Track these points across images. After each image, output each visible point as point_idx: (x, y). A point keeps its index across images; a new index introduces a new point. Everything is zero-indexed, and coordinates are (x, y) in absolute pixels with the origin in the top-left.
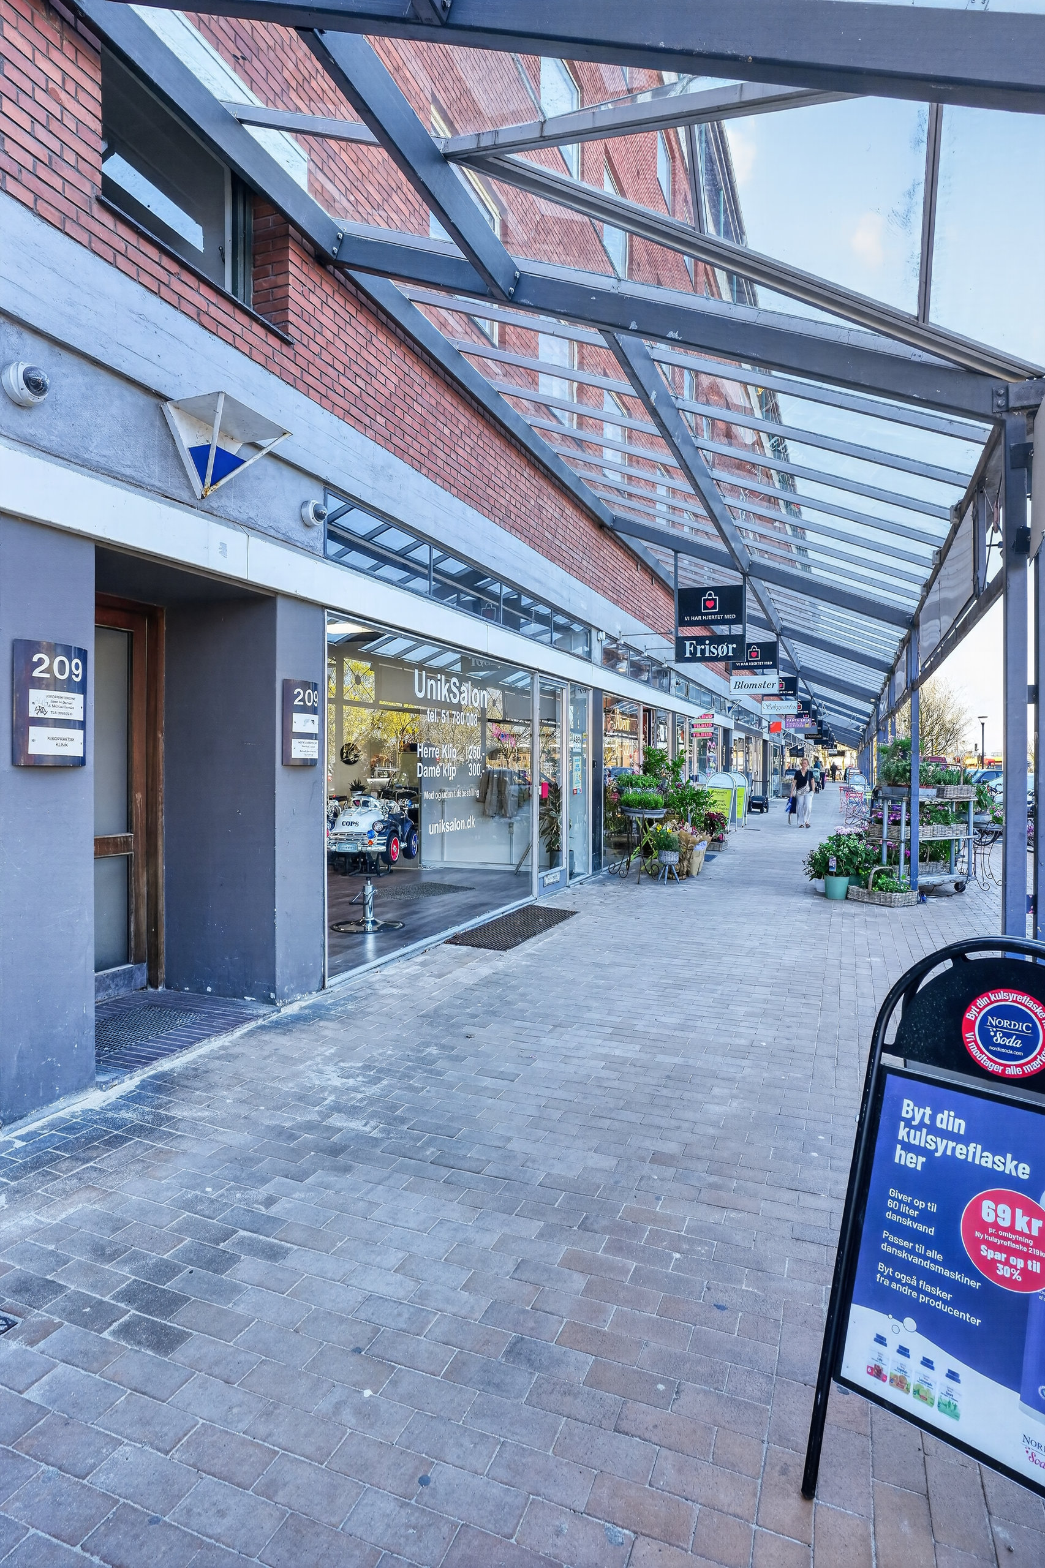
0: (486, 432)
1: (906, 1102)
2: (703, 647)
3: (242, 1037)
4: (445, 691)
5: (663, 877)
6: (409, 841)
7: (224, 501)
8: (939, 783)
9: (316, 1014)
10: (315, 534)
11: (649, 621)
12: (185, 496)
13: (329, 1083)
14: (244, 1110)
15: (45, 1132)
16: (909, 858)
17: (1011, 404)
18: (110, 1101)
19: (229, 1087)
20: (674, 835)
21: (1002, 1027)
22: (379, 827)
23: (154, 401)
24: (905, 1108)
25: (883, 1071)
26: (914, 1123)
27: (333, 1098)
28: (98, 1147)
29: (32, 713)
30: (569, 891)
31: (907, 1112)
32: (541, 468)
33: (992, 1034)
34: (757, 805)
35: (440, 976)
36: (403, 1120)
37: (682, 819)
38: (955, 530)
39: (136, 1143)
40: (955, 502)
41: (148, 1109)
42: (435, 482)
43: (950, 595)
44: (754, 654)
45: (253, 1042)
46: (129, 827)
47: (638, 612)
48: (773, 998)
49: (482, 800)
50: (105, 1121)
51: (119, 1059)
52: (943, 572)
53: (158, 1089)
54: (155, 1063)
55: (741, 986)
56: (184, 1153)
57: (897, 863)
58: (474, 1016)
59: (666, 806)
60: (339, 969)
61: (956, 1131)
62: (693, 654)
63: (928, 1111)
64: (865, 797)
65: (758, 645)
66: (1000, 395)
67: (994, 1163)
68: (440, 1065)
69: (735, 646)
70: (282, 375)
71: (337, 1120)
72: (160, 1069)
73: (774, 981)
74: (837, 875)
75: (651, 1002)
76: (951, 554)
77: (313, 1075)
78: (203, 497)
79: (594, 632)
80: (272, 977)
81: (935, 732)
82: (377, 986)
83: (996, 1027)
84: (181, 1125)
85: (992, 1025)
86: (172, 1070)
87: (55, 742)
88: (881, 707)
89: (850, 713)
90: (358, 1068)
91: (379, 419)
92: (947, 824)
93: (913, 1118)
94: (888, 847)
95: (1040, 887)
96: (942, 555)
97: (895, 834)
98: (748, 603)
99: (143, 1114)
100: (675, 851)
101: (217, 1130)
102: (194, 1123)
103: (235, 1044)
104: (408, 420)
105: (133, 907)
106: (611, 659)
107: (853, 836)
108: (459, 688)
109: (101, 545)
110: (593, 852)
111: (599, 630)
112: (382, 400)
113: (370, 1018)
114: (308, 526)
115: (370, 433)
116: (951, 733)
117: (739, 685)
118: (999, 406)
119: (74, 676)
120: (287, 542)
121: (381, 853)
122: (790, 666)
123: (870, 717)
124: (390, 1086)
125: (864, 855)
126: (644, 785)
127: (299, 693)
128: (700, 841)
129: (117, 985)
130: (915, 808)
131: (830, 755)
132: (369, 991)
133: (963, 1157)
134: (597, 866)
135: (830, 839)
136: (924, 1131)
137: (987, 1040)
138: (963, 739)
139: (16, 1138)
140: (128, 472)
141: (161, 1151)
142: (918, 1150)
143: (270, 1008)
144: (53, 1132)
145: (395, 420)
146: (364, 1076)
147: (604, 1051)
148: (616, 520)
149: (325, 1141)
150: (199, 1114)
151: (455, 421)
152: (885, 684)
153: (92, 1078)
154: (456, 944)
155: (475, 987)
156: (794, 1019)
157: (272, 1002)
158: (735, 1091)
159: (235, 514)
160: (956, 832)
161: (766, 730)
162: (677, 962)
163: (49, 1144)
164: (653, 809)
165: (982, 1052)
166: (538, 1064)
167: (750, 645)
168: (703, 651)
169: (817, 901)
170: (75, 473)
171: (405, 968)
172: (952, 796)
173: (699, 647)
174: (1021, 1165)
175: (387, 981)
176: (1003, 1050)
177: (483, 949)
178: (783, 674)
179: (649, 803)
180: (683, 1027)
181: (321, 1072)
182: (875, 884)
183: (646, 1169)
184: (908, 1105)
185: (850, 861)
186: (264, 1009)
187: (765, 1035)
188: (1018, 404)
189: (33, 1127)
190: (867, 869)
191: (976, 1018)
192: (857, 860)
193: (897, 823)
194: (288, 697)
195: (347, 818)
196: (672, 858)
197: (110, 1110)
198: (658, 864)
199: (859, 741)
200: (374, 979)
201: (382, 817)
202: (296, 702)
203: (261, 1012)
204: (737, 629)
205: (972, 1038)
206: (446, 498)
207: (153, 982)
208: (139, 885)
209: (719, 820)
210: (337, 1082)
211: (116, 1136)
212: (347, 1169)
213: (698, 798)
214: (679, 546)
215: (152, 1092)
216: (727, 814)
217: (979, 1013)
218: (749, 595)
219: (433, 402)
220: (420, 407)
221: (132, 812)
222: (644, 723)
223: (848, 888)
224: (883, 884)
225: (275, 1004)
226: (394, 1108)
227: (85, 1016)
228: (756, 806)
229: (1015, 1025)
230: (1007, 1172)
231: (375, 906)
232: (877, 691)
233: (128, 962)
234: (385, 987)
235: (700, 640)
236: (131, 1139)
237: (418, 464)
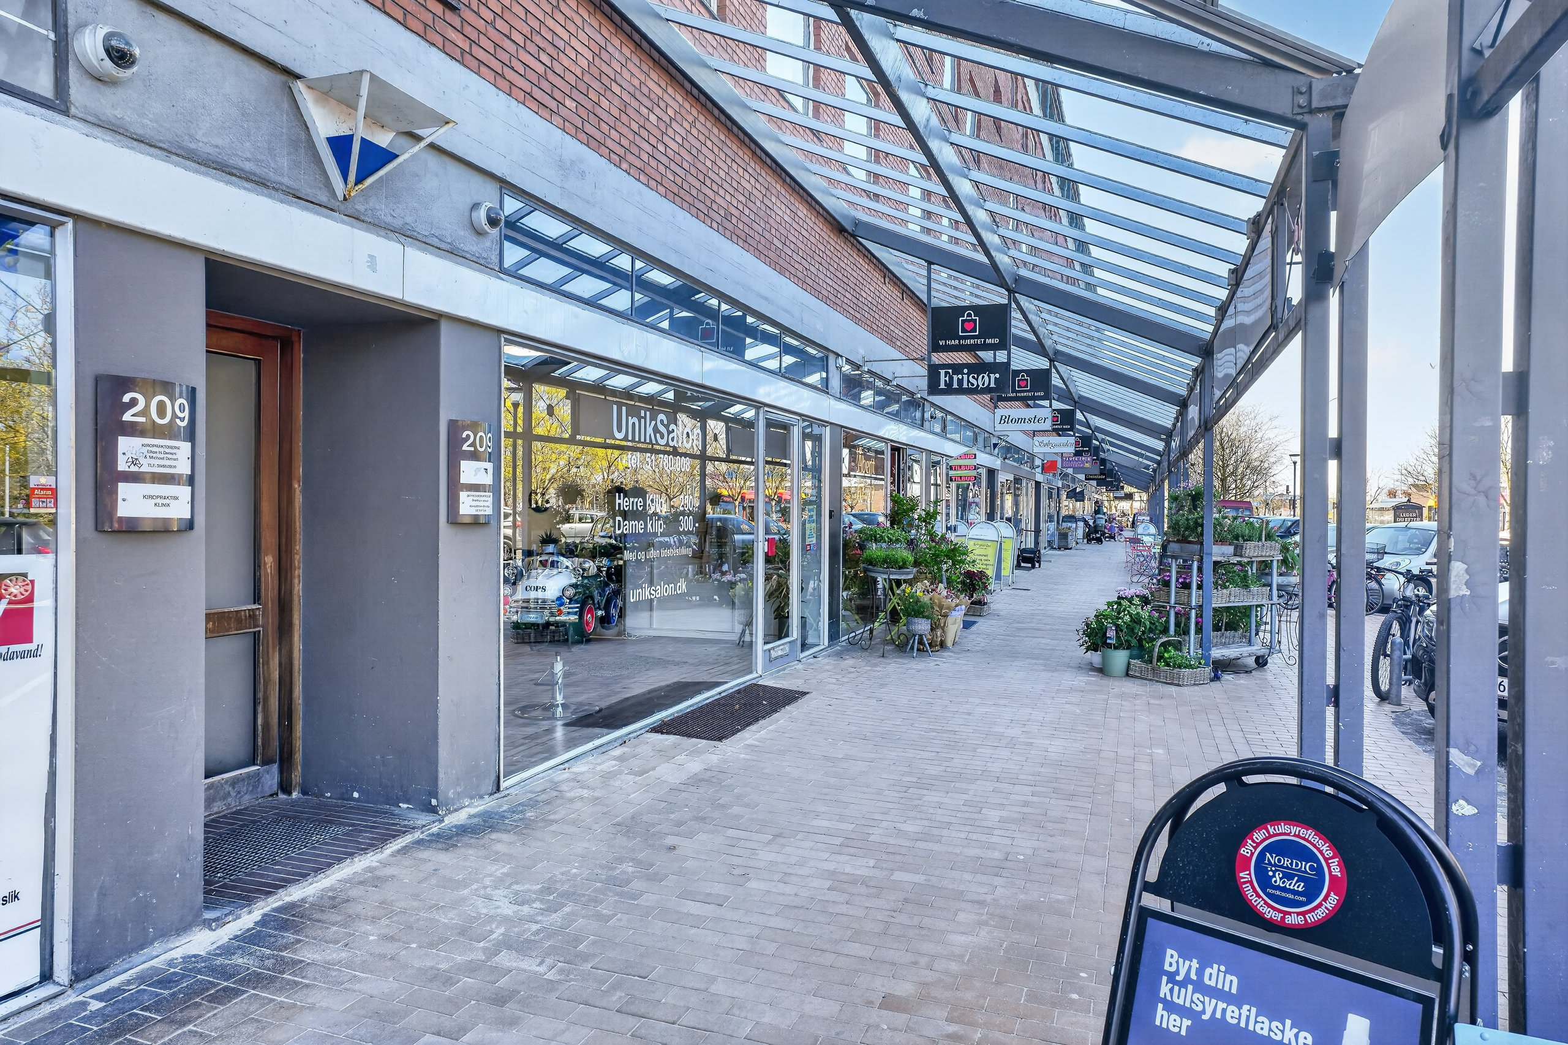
0: (702, 118)
1: (1169, 952)
2: (960, 376)
3: (393, 855)
4: (650, 431)
5: (912, 648)
6: (607, 608)
7: (372, 203)
8: (1236, 538)
9: (487, 824)
10: (488, 244)
11: (898, 343)
12: (323, 198)
13: (499, 911)
14: (389, 949)
15: (131, 987)
16: (1201, 629)
17: (1315, 105)
18: (219, 943)
19: (374, 920)
20: (926, 599)
21: (1282, 866)
22: (571, 592)
23: (281, 78)
24: (1168, 960)
25: (1145, 914)
26: (1178, 978)
27: (502, 930)
28: (201, 1004)
29: (122, 466)
30: (800, 666)
31: (1171, 965)
32: (769, 161)
33: (1271, 874)
34: (1028, 559)
35: (641, 773)
36: (586, 958)
37: (935, 580)
38: (1252, 247)
39: (250, 997)
40: (1252, 215)
41: (268, 952)
42: (639, 180)
43: (1248, 320)
44: (1023, 384)
45: (406, 861)
46: (257, 599)
47: (885, 334)
48: (1035, 799)
49: (699, 555)
50: (212, 970)
51: (234, 888)
52: (1239, 294)
53: (284, 926)
54: (281, 893)
55: (998, 785)
56: (312, 1008)
57: (1186, 632)
58: (679, 824)
59: (916, 564)
60: (520, 765)
61: (1227, 989)
62: (949, 385)
63: (1195, 964)
64: (1153, 550)
65: (1029, 372)
66: (1301, 93)
67: (1270, 1030)
68: (636, 885)
69: (997, 376)
70: (445, 48)
71: (505, 959)
72: (288, 899)
73: (1038, 778)
74: (1116, 648)
75: (890, 805)
76: (1249, 273)
77: (480, 902)
78: (345, 199)
79: (832, 358)
80: (435, 780)
81: (1240, 470)
82: (564, 787)
83: (1275, 865)
84: (310, 972)
85: (1270, 863)
86: (303, 900)
87: (153, 501)
88: (1173, 444)
89: (1139, 451)
90: (535, 892)
91: (569, 103)
92: (1246, 587)
93: (1177, 972)
94: (1176, 614)
95: (1342, 675)
96: (1237, 277)
97: (1184, 599)
98: (1013, 322)
99: (262, 958)
100: (927, 618)
101: (355, 976)
102: (328, 966)
103: (384, 864)
104: (605, 103)
105: (260, 695)
106: (853, 387)
107: (1136, 601)
108: (667, 427)
109: (212, 257)
110: (829, 619)
111: (838, 355)
112: (572, 79)
113: (554, 827)
114: (479, 233)
115: (557, 120)
116: (1260, 471)
117: (1004, 420)
118: (1300, 106)
119: (178, 421)
120: (454, 253)
121: (573, 624)
122: (1066, 395)
123: (1161, 456)
124: (573, 913)
125: (1148, 623)
126: (891, 540)
127: (468, 436)
128: (956, 606)
129: (239, 793)
130: (1208, 568)
131: (1116, 498)
132: (555, 794)
133: (1235, 1021)
134: (834, 636)
135: (1109, 604)
136: (1190, 987)
137: (1265, 881)
138: (1272, 479)
139: (92, 997)
140: (248, 166)
141: (282, 1006)
142: (1183, 1011)
143: (430, 817)
144: (142, 987)
145: (589, 105)
146: (542, 901)
147: (831, 866)
148: (857, 223)
149: (489, 986)
150: (334, 956)
151: (662, 105)
152: (1177, 419)
153: (198, 915)
154: (662, 733)
155: (682, 787)
156: (1057, 826)
157: (433, 810)
158: (984, 917)
159: (389, 219)
160: (1254, 596)
161: (1039, 470)
162: (925, 755)
163: (134, 1004)
164: (900, 568)
165: (1258, 896)
166: (753, 884)
167: (1016, 373)
168: (960, 382)
169: (1094, 678)
170: (178, 169)
171: (600, 764)
172: (1251, 555)
173: (955, 377)
174: (1303, 1034)
175: (576, 780)
176: (1283, 894)
177: (694, 740)
178: (1057, 405)
179: (896, 562)
180: (924, 837)
181: (489, 898)
182: (1160, 658)
183: (875, 1015)
184: (1172, 956)
185: (1131, 630)
186: (423, 819)
187: (1025, 845)
188: (1323, 105)
189: (115, 982)
190: (1152, 640)
191: (1252, 854)
192: (1139, 630)
193: (1186, 586)
194: (455, 442)
195: (532, 582)
196: (922, 626)
197: (220, 955)
198: (906, 632)
199: (1148, 482)
200: (561, 778)
201: (574, 581)
202: (465, 448)
203: (419, 823)
204: (1001, 356)
205: (1247, 876)
206: (652, 199)
207: (285, 787)
208: (268, 668)
209: (981, 579)
210: (508, 910)
211: (225, 989)
212: (513, 1022)
213: (955, 553)
214: (933, 257)
215: (276, 929)
216: (991, 572)
217: (1255, 848)
218: (1016, 314)
219: (636, 83)
220: (619, 88)
221: (260, 579)
222: (892, 466)
223: (1129, 664)
224: (1170, 658)
225: (437, 813)
226: (577, 940)
227: (191, 839)
228: (1026, 560)
229: (1297, 865)
230: (1286, 1041)
231: (566, 685)
232: (1170, 426)
233: (254, 764)
234: (572, 789)
235: (957, 368)
236: (244, 992)
237: (617, 159)
